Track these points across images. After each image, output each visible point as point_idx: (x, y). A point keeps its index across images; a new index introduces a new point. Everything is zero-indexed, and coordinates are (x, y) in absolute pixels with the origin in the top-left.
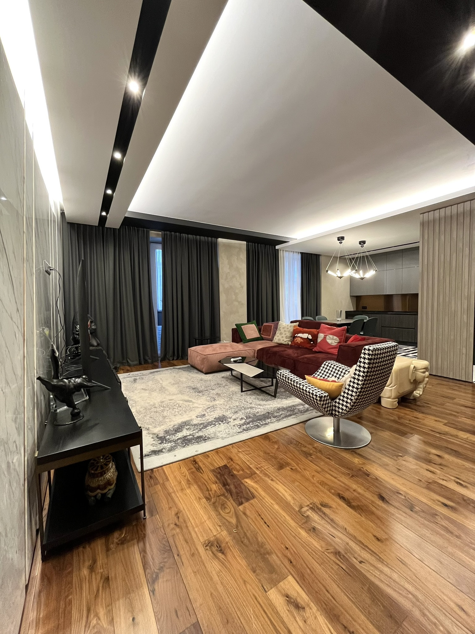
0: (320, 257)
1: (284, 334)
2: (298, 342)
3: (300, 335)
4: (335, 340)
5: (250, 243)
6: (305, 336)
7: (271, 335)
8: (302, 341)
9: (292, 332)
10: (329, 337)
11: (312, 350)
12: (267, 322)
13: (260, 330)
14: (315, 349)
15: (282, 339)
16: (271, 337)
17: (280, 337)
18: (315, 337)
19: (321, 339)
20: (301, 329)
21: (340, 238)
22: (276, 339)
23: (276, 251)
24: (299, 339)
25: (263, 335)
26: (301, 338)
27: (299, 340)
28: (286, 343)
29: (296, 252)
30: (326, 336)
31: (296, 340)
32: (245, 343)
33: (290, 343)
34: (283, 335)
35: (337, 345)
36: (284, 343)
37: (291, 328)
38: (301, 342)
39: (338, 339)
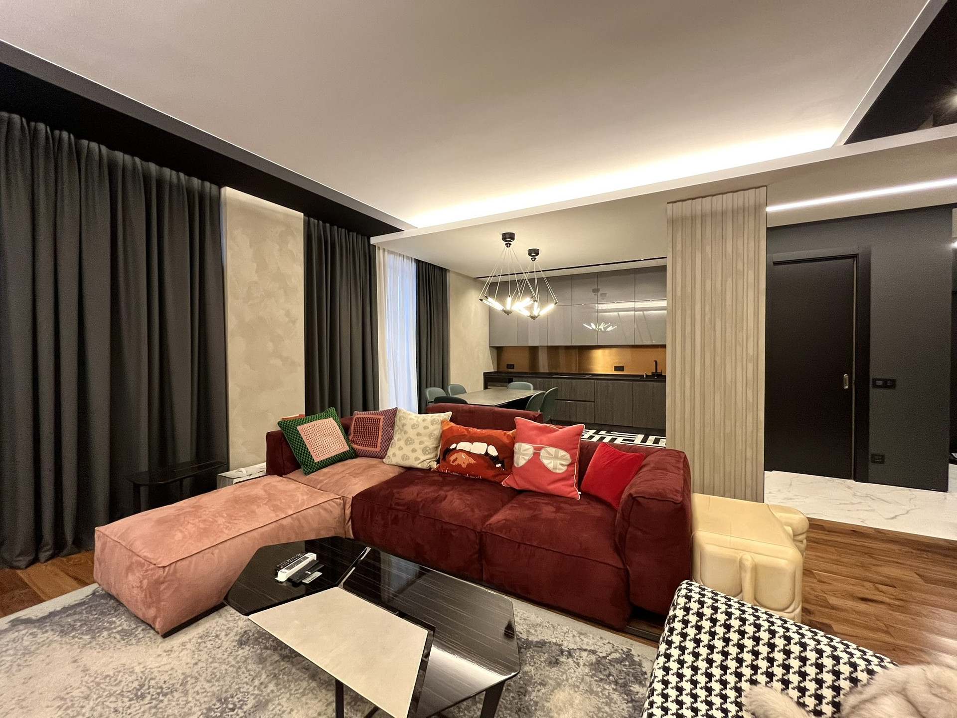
0: (448, 274)
1: (417, 441)
2: (459, 465)
3: (463, 445)
4: (562, 458)
5: (312, 220)
6: (479, 448)
7: (379, 444)
8: (472, 461)
9: (437, 438)
10: (549, 453)
11: (499, 484)
12: (365, 408)
13: (346, 429)
14: (507, 482)
15: (413, 456)
16: (378, 449)
17: (407, 450)
18: (507, 453)
19: (527, 458)
20: (462, 428)
21: (507, 236)
22: (394, 455)
23: (371, 248)
24: (463, 456)
25: (356, 443)
26: (469, 453)
27: (463, 460)
28: (425, 466)
29: (408, 258)
30: (540, 449)
31: (456, 459)
32: (310, 473)
33: (434, 465)
34: (416, 446)
35: (566, 471)
36: (419, 466)
37: (435, 426)
38: (469, 465)
39: (568, 456)
